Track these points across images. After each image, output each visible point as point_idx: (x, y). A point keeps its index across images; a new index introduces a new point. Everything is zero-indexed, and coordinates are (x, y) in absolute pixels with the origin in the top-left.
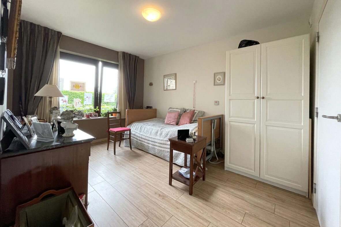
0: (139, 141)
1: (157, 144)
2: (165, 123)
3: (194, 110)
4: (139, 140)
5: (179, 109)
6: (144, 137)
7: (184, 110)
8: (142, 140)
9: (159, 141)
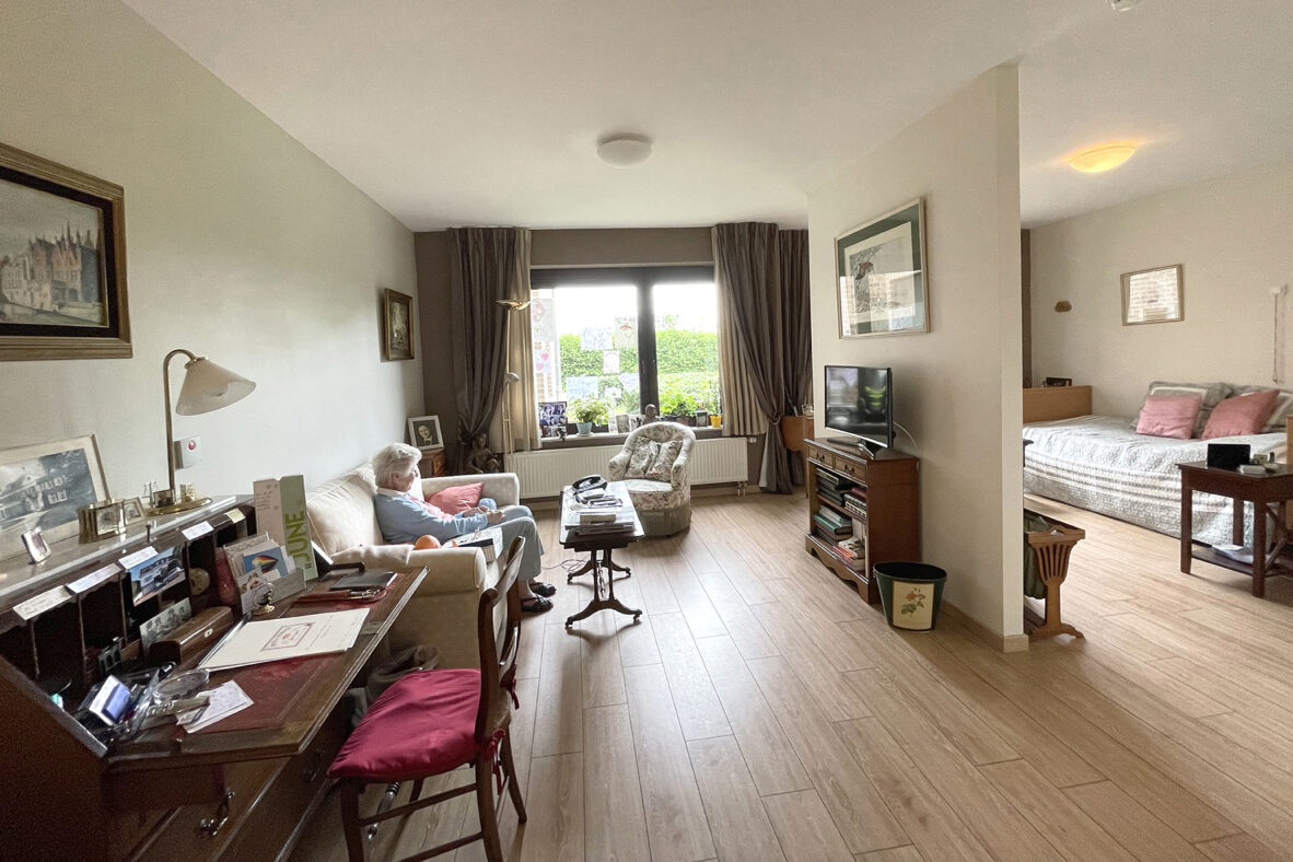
0: (1047, 477)
1: (1119, 486)
2: (1138, 431)
3: (1277, 392)
4: (1048, 473)
5: (1201, 387)
6: (1065, 466)
7: (1228, 391)
8: (1060, 472)
9: (1125, 479)
